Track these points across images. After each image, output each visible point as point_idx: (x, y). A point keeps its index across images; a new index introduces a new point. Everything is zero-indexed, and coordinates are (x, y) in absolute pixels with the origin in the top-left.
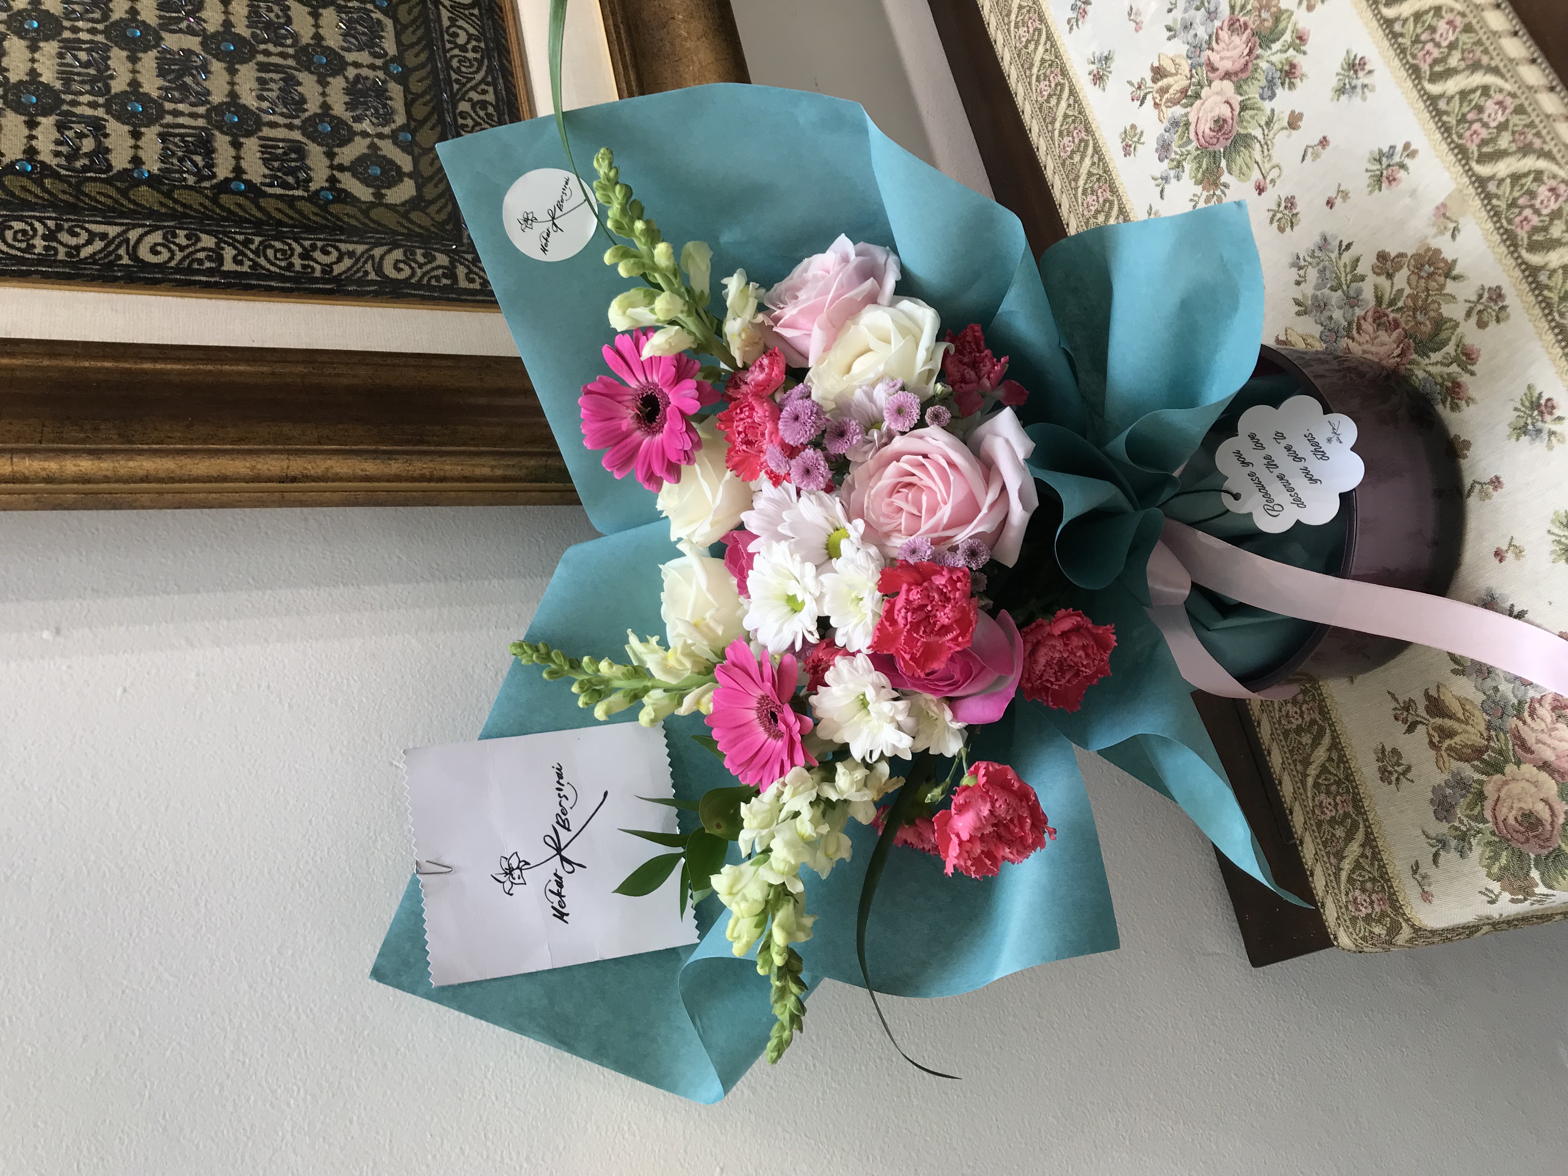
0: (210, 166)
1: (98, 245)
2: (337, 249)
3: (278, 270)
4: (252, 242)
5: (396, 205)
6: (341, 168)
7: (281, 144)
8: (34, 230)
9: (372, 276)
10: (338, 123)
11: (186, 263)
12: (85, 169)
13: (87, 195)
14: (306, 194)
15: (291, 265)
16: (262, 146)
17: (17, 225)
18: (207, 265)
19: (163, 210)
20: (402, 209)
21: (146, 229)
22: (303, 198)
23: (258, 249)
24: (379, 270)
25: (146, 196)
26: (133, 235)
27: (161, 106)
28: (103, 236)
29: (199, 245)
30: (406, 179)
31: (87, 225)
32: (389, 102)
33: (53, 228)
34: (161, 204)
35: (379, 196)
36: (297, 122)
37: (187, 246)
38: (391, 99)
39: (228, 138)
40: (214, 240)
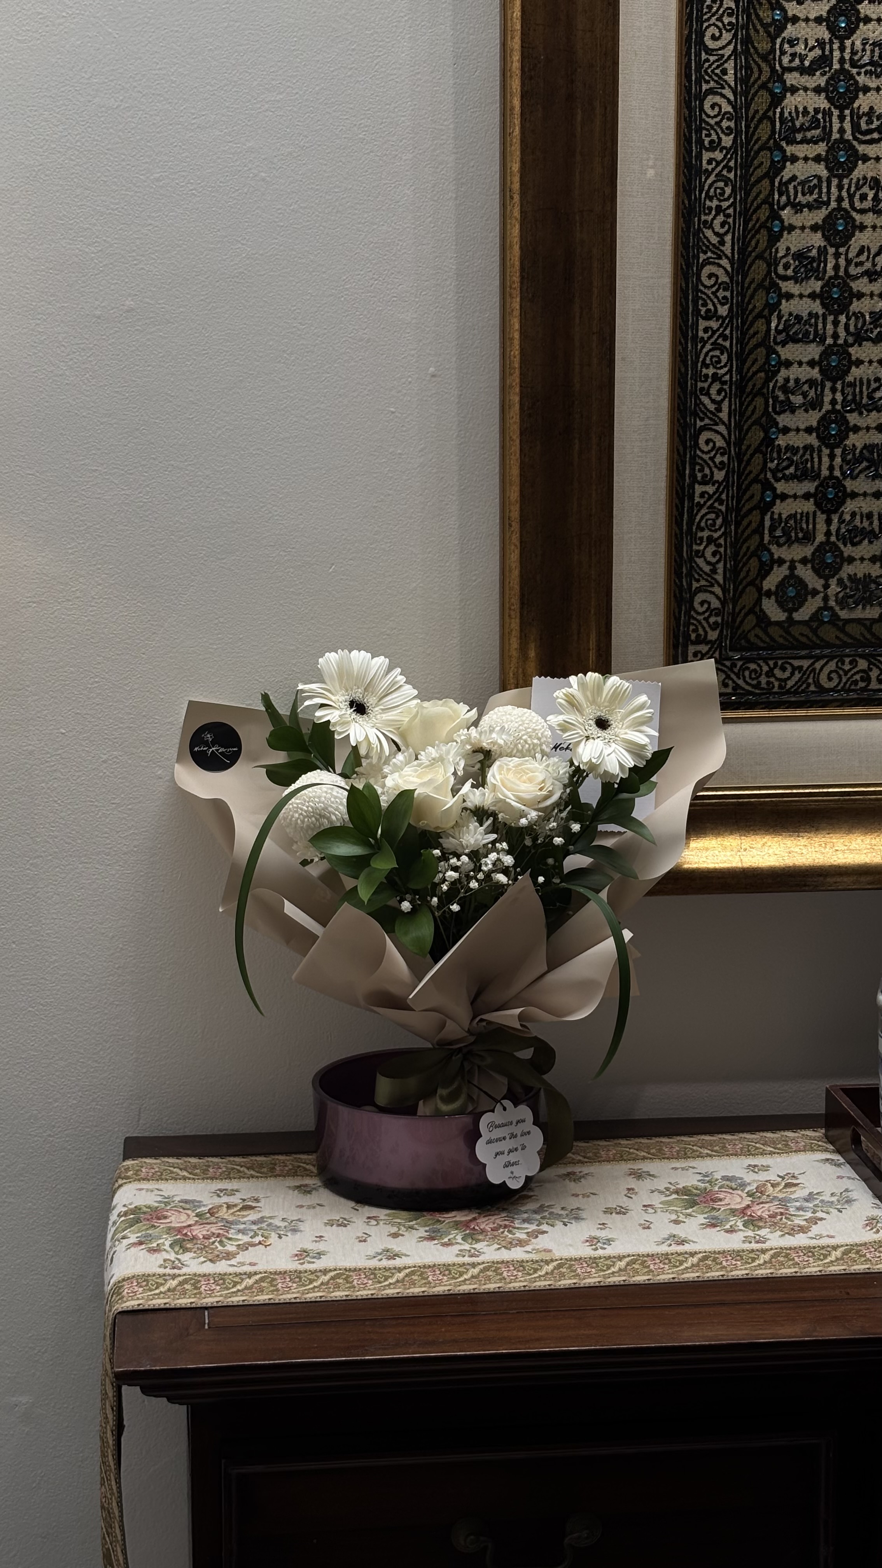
0: (787, 478)
1: (712, 407)
2: (718, 561)
3: (697, 520)
4: (721, 504)
5: (761, 606)
6: (792, 568)
7: (811, 526)
8: (721, 368)
9: (695, 585)
10: (835, 569)
11: (700, 461)
12: (775, 399)
13: (752, 400)
14: (766, 542)
15: (702, 530)
16: (808, 513)
17: (724, 358)
18: (699, 475)
19: (744, 447)
20: (757, 609)
21: (727, 436)
22: (762, 539)
23: (715, 508)
24: (700, 590)
25: (756, 436)
26: (721, 428)
27: (838, 447)
28: (719, 410)
29: (715, 471)
30: (786, 614)
31: (727, 399)
32: (860, 607)
33: (723, 379)
34: (749, 446)
35: (769, 594)
36: (833, 539)
37: (714, 463)
38: (864, 608)
39: (812, 490)
40: (720, 480)
